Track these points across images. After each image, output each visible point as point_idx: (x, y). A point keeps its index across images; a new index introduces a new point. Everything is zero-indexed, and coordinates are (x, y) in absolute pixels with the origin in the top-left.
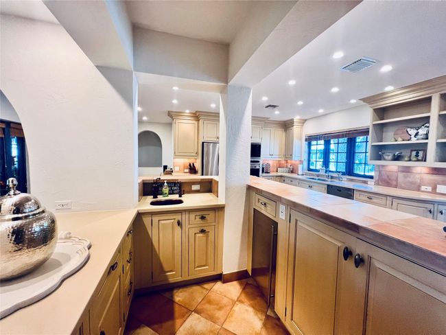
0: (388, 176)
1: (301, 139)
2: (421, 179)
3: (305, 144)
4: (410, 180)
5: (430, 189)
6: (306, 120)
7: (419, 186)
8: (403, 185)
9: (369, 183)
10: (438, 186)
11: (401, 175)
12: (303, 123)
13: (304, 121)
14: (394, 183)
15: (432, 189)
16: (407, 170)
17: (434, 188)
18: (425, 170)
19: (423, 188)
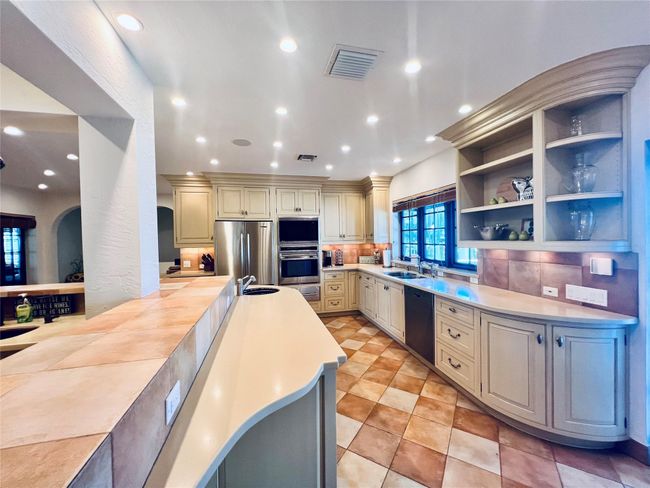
0: (495, 268)
1: (387, 210)
2: (542, 273)
3: (394, 216)
4: (526, 274)
5: (555, 292)
6: (392, 178)
7: (540, 287)
8: (517, 285)
9: (471, 280)
10: (567, 285)
11: (513, 265)
12: (389, 182)
13: (389, 180)
14: (505, 280)
15: (559, 292)
16: (520, 257)
17: (562, 291)
18: (545, 257)
19: (546, 290)
